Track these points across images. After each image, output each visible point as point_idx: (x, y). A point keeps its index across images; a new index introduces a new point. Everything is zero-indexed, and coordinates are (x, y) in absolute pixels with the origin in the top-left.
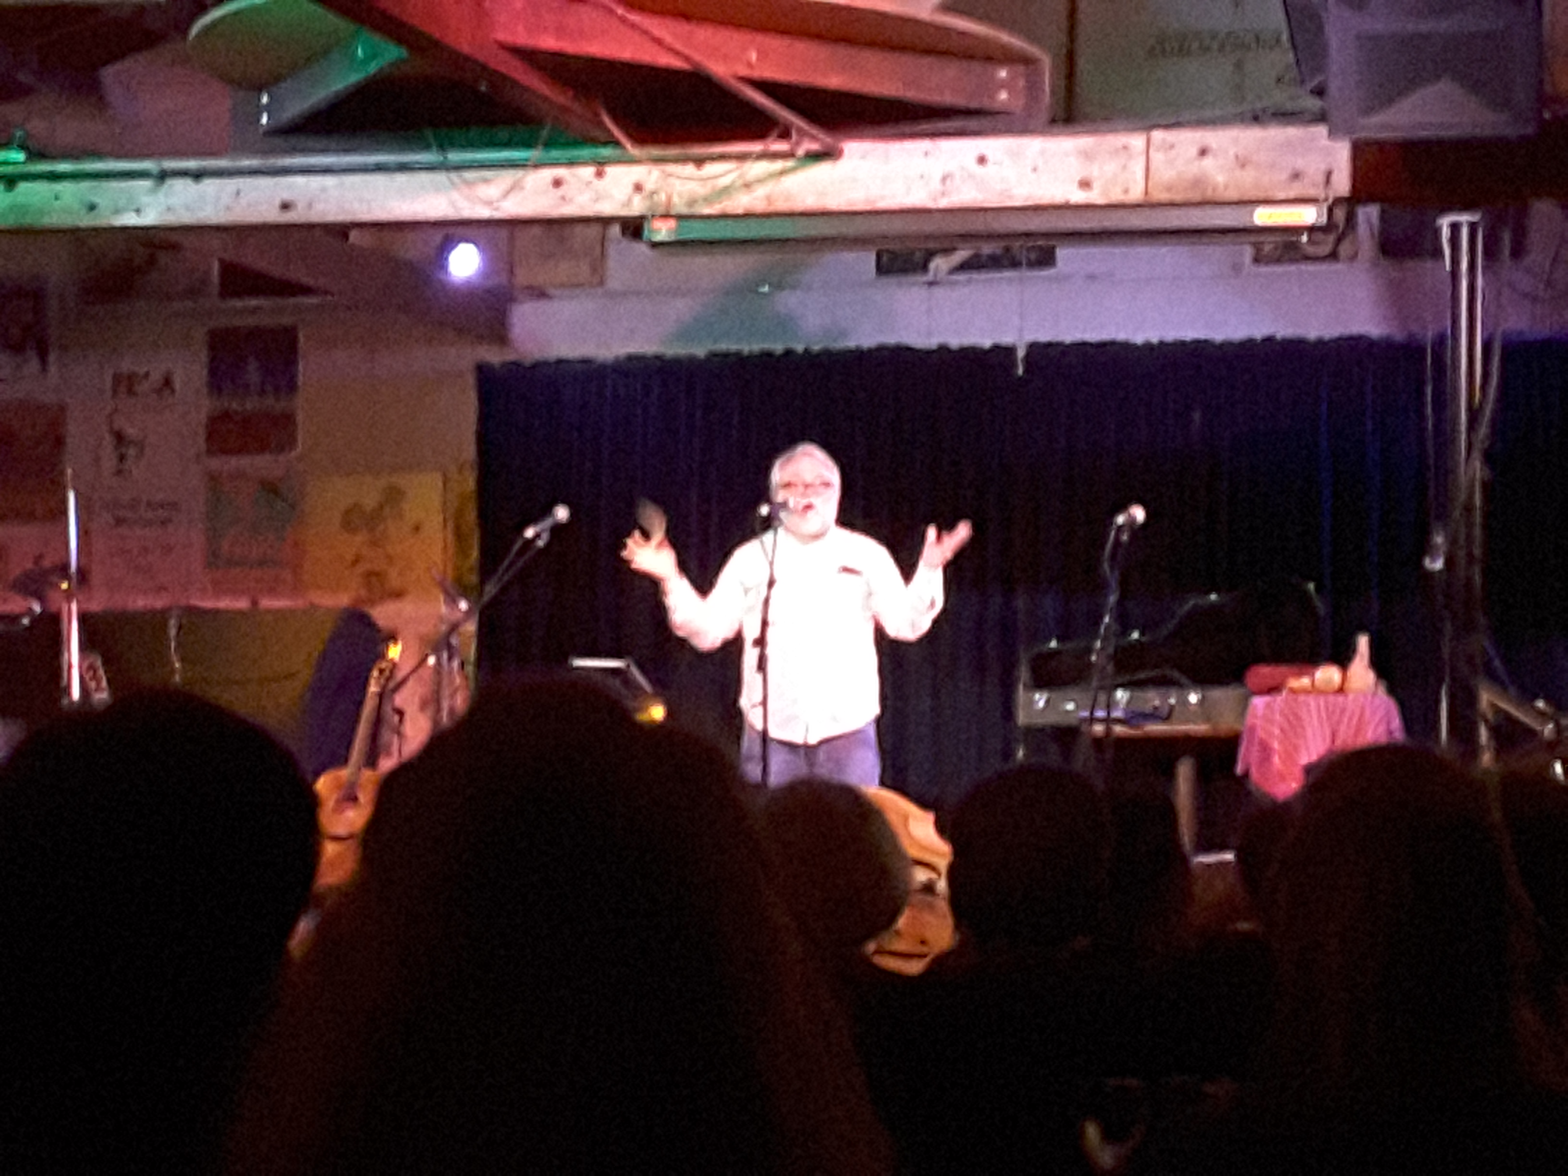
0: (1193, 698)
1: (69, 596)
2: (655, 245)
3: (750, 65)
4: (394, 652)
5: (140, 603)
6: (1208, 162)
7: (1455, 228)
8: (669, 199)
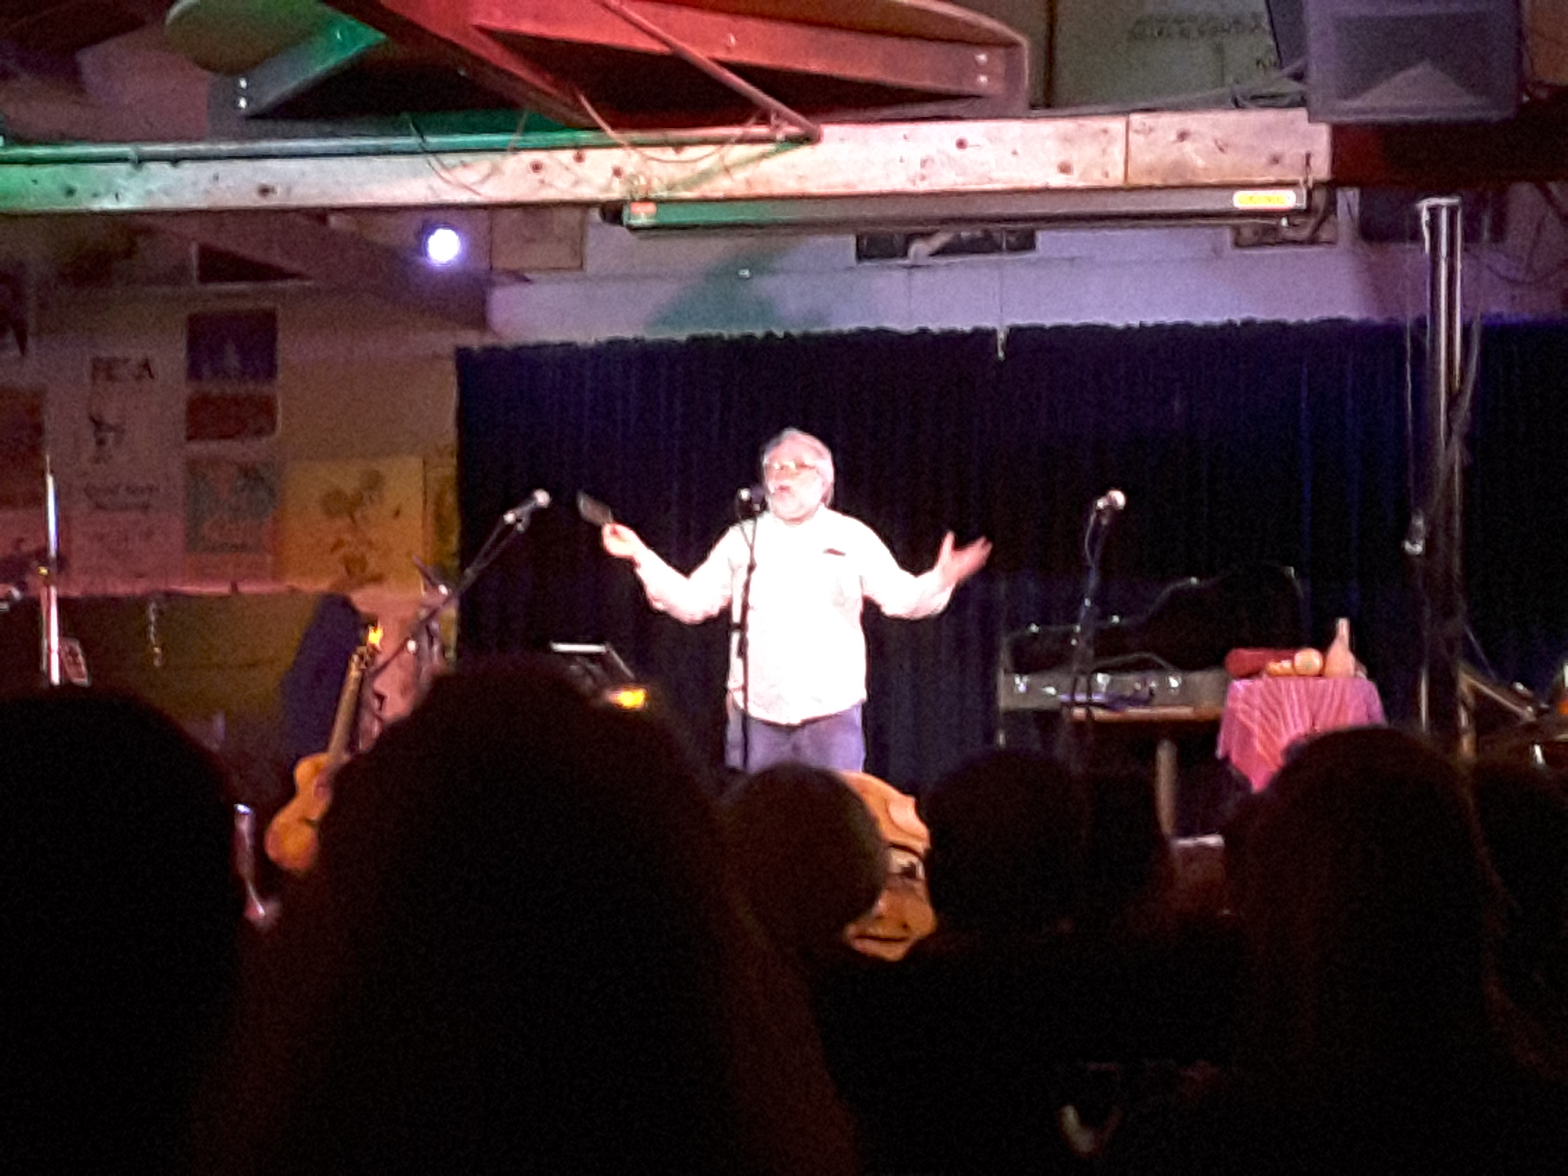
0: (1174, 683)
1: (47, 582)
2: (633, 229)
3: (728, 49)
4: (375, 637)
5: (121, 588)
6: (1188, 146)
7: (1434, 212)
8: (649, 181)
